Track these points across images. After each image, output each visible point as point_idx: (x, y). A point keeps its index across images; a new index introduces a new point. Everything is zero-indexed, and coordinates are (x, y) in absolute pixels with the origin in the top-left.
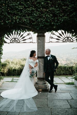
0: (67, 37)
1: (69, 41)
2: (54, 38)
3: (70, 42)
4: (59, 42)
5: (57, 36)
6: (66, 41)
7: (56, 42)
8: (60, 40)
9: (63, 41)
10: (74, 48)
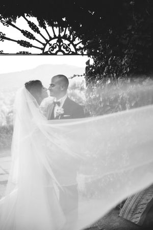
0: (55, 37)
1: (64, 50)
2: (9, 39)
3: (68, 54)
4: (30, 54)
5: (22, 31)
6: (54, 52)
7: (17, 54)
8: (31, 46)
9: (43, 49)
10: (75, 76)
